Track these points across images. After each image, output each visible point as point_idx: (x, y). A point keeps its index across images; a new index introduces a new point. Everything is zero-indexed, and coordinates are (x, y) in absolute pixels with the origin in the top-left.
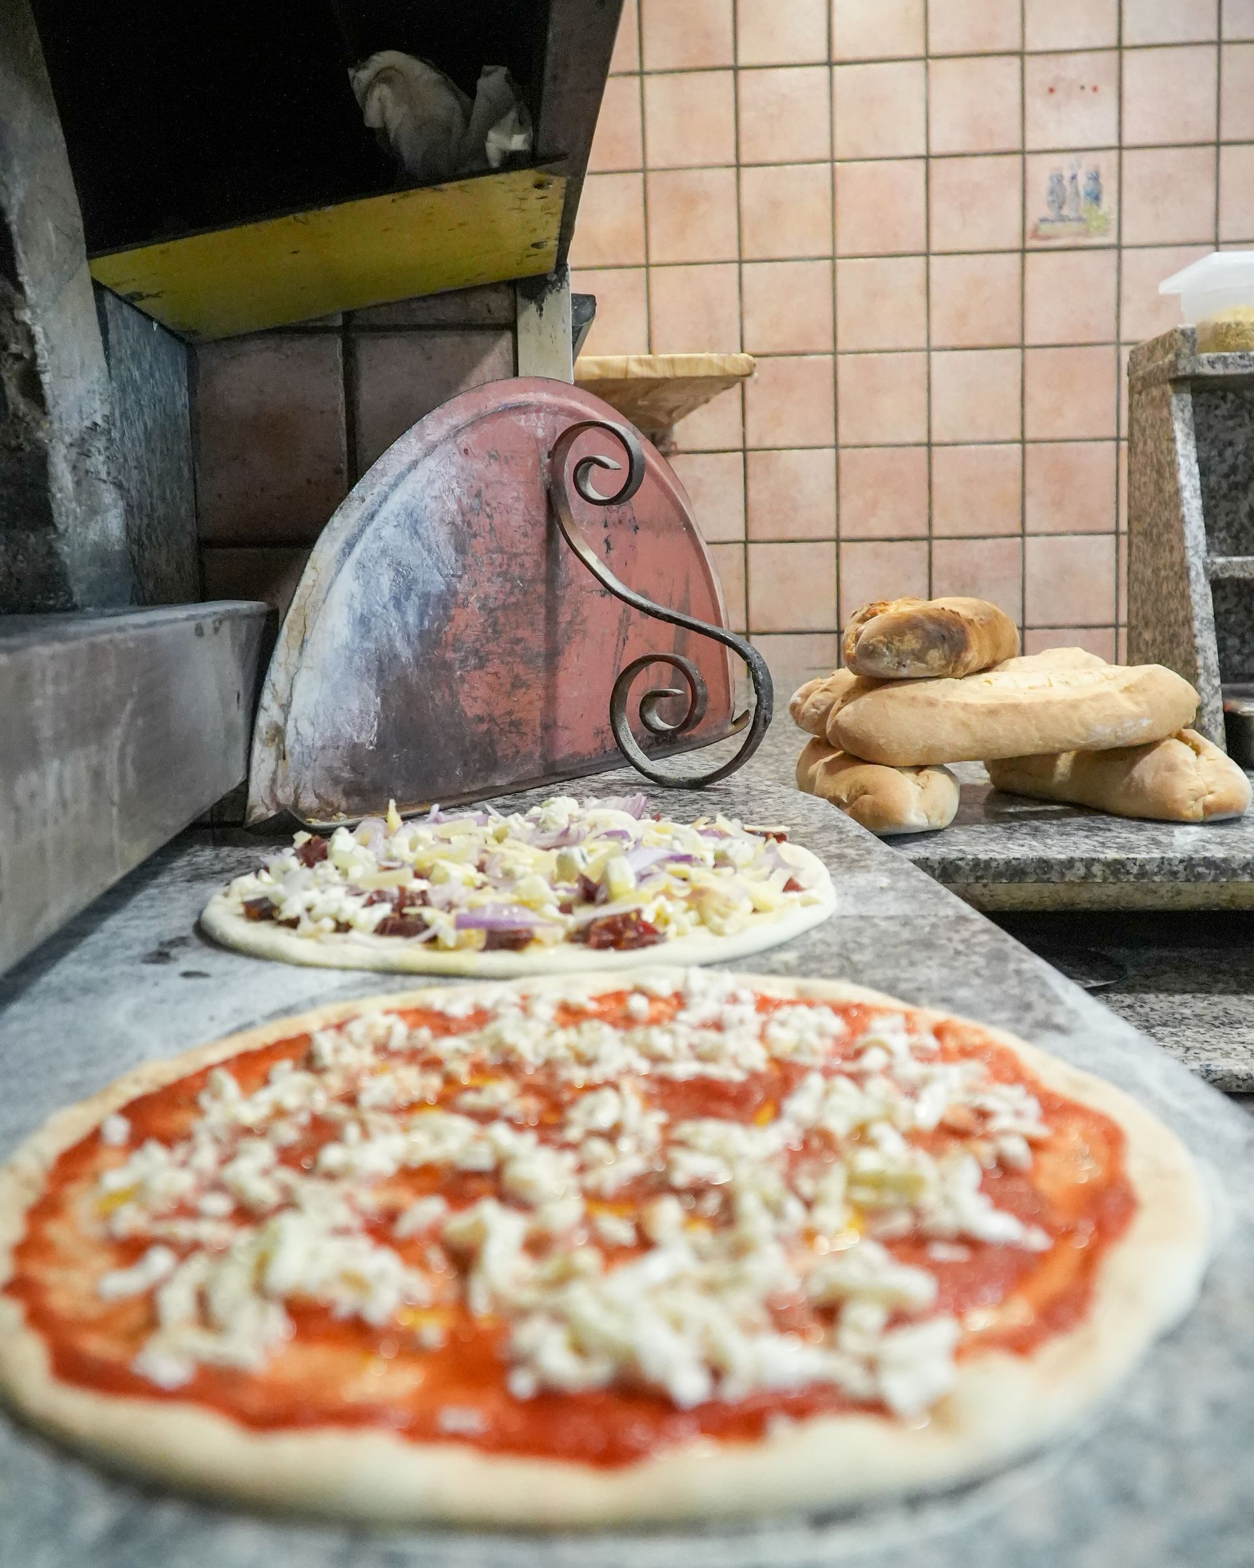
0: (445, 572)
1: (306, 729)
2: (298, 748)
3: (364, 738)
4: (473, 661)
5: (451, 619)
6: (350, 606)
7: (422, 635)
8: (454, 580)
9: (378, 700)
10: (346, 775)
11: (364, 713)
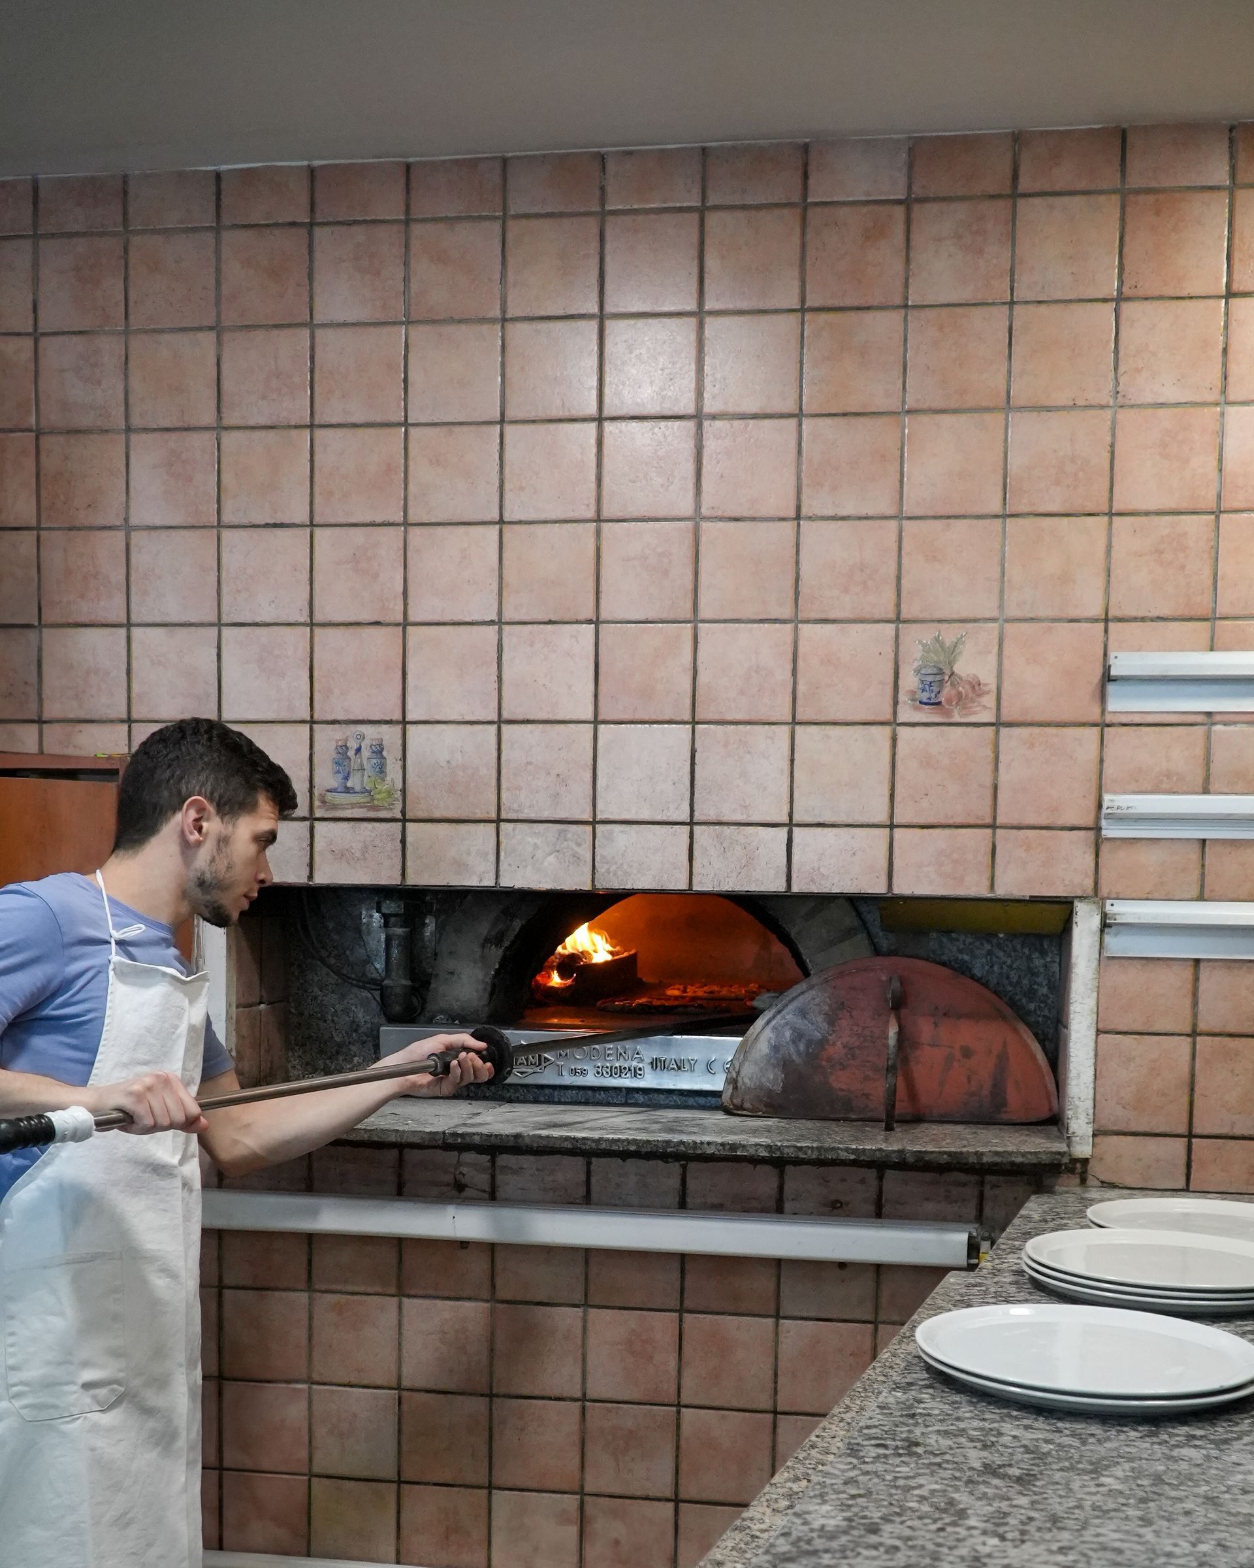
0: (821, 1032)
1: (747, 1081)
3: (775, 1088)
4: (838, 1067)
5: (824, 1050)
6: (769, 1042)
7: (808, 1054)
8: (827, 1035)
9: (783, 1075)
10: (766, 1099)
11: (775, 1079)
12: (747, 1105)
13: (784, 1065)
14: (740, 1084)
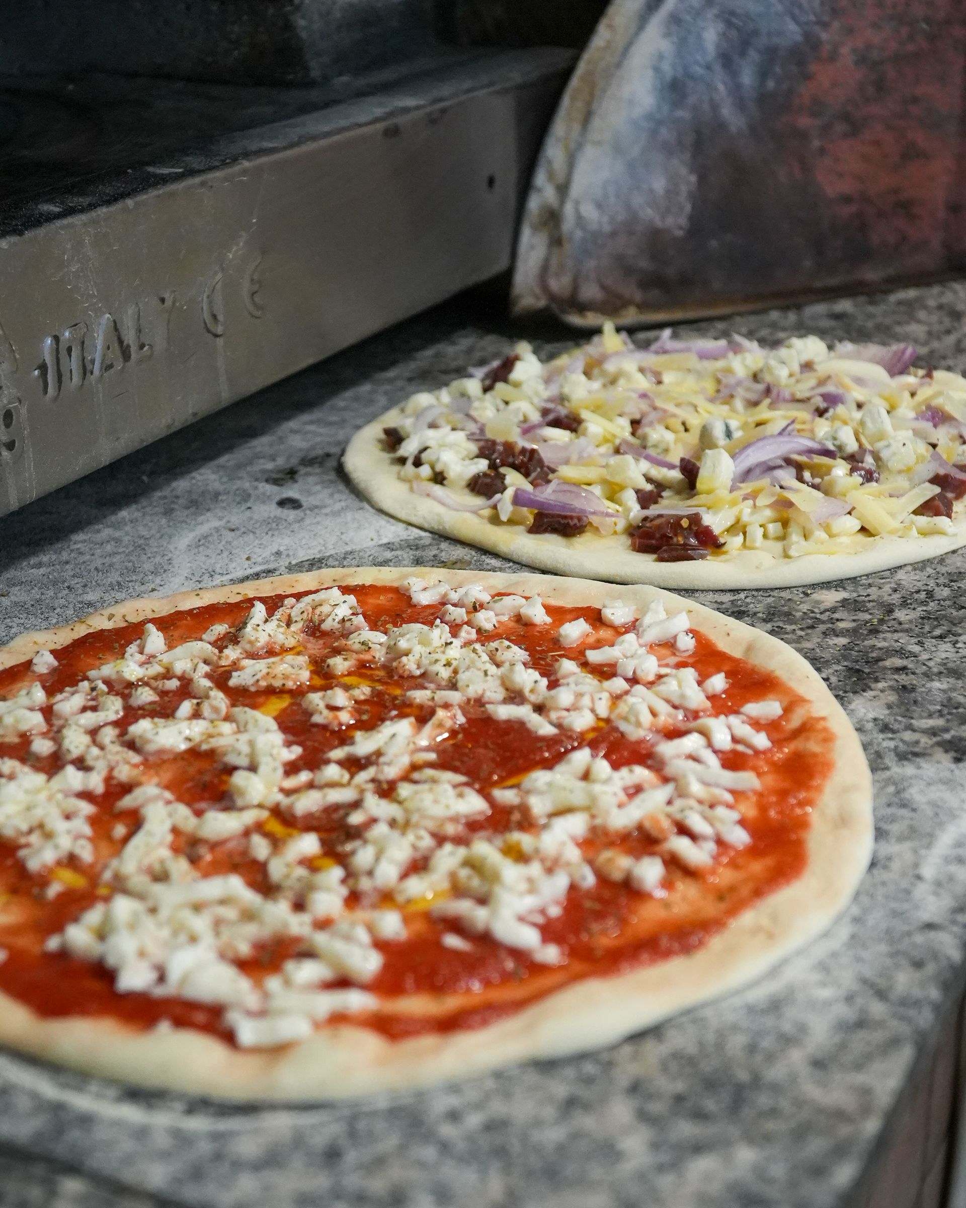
0: (804, 19)
1: (590, 212)
2: (579, 234)
3: (670, 221)
4: (840, 128)
5: (807, 77)
6: (657, 69)
7: (763, 99)
8: (817, 29)
9: (693, 178)
10: (644, 264)
11: (671, 193)
12: (590, 292)
13: (698, 146)
14: (568, 224)
